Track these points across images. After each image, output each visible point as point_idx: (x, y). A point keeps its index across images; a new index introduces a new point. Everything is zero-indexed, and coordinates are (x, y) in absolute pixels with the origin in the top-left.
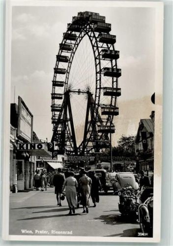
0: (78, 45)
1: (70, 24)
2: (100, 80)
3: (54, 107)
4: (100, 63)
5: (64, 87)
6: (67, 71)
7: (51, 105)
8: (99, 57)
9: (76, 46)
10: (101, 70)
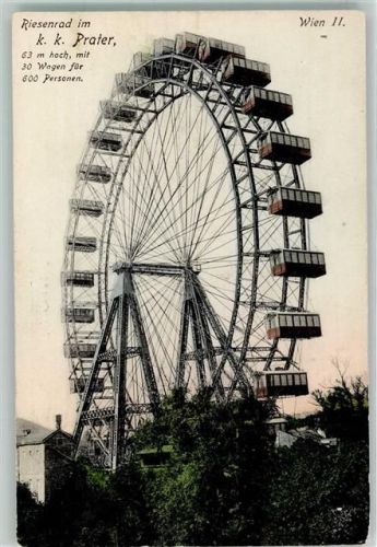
0: (142, 133)
2: (255, 226)
8: (248, 158)
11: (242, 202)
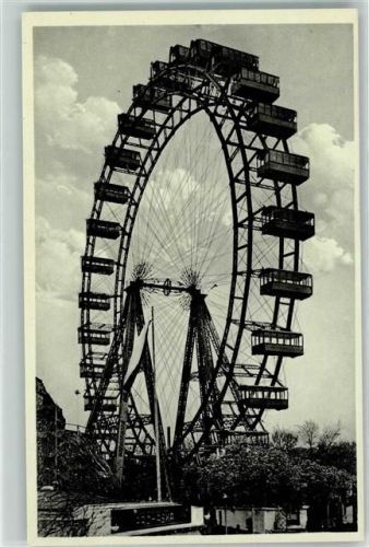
0: (159, 150)
1: (140, 86)
2: (249, 246)
3: (90, 331)
4: (248, 194)
5: (114, 275)
6: (123, 229)
7: (79, 325)
8: (247, 176)
9: (154, 153)
10: (251, 217)
11: (239, 220)
